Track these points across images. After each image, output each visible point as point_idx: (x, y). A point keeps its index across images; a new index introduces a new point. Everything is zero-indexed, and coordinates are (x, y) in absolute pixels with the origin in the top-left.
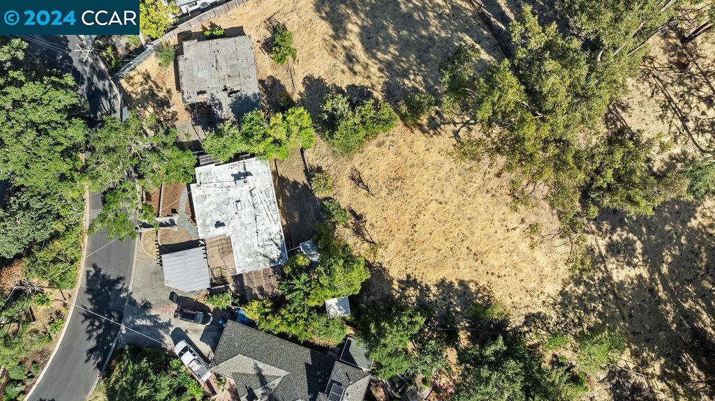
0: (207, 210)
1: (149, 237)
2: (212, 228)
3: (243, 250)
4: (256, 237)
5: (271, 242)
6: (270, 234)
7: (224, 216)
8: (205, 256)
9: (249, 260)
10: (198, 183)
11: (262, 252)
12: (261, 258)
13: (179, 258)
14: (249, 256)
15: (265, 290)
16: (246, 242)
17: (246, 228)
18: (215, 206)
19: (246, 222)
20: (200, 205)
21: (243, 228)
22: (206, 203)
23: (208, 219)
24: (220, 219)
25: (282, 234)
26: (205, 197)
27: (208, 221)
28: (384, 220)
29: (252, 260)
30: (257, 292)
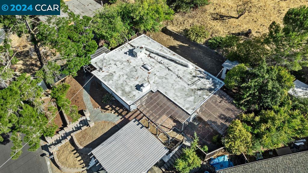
0: (120, 82)
1: (63, 151)
2: (136, 92)
3: (179, 94)
4: (180, 80)
5: (197, 79)
6: (191, 74)
7: (139, 80)
8: (140, 126)
9: (191, 99)
10: (98, 69)
11: (196, 88)
12: (200, 92)
13: (114, 142)
14: (188, 96)
15: (227, 115)
16: (176, 87)
17: (166, 79)
18: (125, 77)
19: (163, 74)
20: (111, 82)
21: (164, 80)
22: (115, 78)
23: (126, 87)
24: (137, 83)
25: (200, 69)
26: (111, 75)
27: (127, 89)
28: (262, 26)
29: (193, 97)
30: (223, 122)
